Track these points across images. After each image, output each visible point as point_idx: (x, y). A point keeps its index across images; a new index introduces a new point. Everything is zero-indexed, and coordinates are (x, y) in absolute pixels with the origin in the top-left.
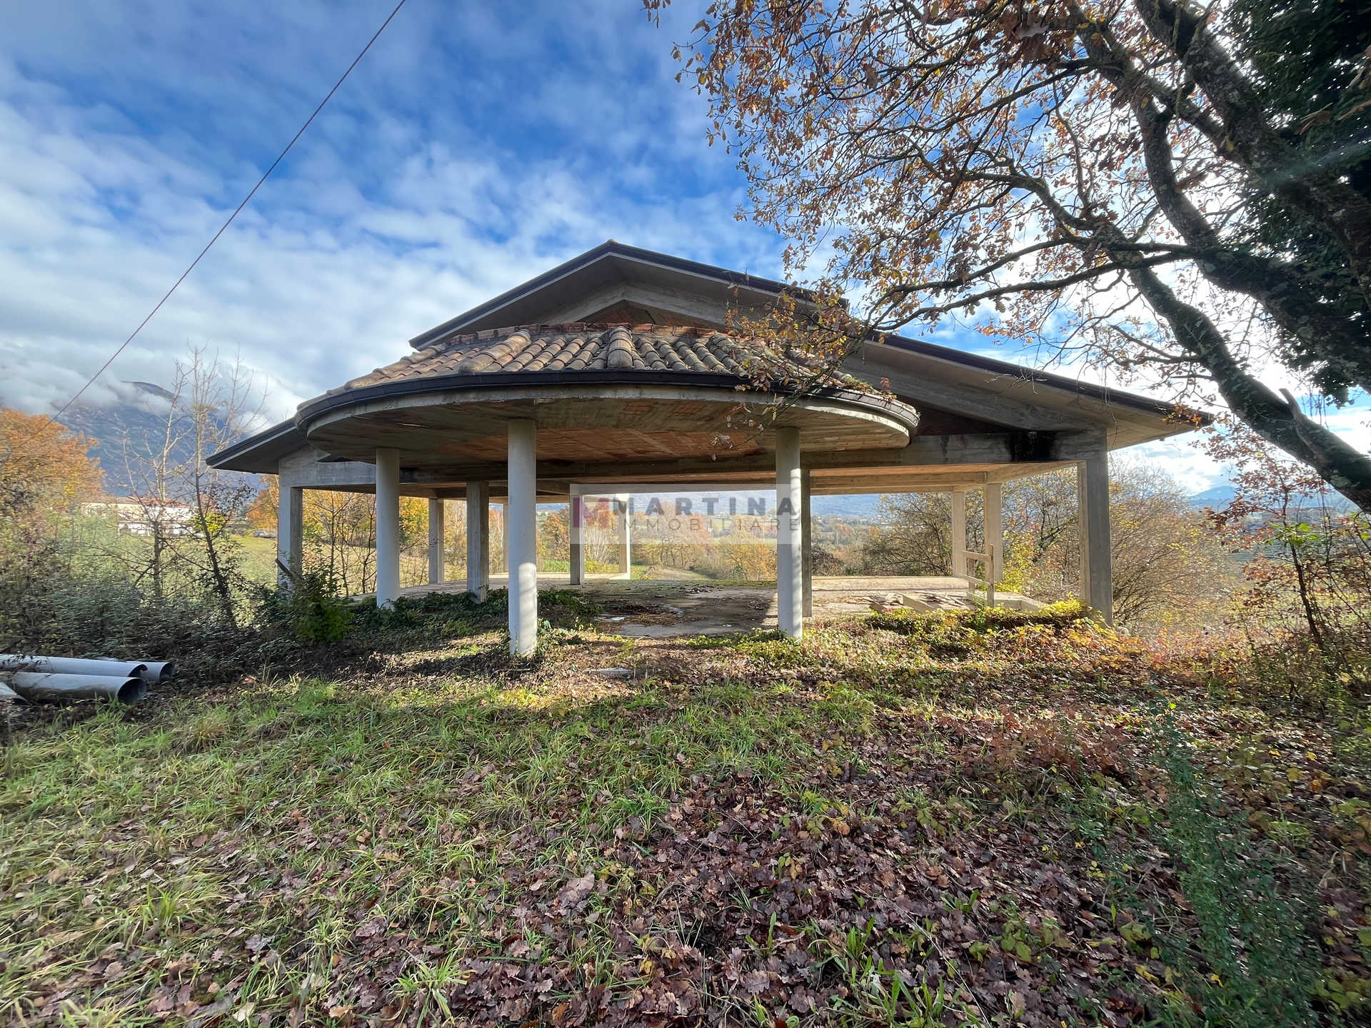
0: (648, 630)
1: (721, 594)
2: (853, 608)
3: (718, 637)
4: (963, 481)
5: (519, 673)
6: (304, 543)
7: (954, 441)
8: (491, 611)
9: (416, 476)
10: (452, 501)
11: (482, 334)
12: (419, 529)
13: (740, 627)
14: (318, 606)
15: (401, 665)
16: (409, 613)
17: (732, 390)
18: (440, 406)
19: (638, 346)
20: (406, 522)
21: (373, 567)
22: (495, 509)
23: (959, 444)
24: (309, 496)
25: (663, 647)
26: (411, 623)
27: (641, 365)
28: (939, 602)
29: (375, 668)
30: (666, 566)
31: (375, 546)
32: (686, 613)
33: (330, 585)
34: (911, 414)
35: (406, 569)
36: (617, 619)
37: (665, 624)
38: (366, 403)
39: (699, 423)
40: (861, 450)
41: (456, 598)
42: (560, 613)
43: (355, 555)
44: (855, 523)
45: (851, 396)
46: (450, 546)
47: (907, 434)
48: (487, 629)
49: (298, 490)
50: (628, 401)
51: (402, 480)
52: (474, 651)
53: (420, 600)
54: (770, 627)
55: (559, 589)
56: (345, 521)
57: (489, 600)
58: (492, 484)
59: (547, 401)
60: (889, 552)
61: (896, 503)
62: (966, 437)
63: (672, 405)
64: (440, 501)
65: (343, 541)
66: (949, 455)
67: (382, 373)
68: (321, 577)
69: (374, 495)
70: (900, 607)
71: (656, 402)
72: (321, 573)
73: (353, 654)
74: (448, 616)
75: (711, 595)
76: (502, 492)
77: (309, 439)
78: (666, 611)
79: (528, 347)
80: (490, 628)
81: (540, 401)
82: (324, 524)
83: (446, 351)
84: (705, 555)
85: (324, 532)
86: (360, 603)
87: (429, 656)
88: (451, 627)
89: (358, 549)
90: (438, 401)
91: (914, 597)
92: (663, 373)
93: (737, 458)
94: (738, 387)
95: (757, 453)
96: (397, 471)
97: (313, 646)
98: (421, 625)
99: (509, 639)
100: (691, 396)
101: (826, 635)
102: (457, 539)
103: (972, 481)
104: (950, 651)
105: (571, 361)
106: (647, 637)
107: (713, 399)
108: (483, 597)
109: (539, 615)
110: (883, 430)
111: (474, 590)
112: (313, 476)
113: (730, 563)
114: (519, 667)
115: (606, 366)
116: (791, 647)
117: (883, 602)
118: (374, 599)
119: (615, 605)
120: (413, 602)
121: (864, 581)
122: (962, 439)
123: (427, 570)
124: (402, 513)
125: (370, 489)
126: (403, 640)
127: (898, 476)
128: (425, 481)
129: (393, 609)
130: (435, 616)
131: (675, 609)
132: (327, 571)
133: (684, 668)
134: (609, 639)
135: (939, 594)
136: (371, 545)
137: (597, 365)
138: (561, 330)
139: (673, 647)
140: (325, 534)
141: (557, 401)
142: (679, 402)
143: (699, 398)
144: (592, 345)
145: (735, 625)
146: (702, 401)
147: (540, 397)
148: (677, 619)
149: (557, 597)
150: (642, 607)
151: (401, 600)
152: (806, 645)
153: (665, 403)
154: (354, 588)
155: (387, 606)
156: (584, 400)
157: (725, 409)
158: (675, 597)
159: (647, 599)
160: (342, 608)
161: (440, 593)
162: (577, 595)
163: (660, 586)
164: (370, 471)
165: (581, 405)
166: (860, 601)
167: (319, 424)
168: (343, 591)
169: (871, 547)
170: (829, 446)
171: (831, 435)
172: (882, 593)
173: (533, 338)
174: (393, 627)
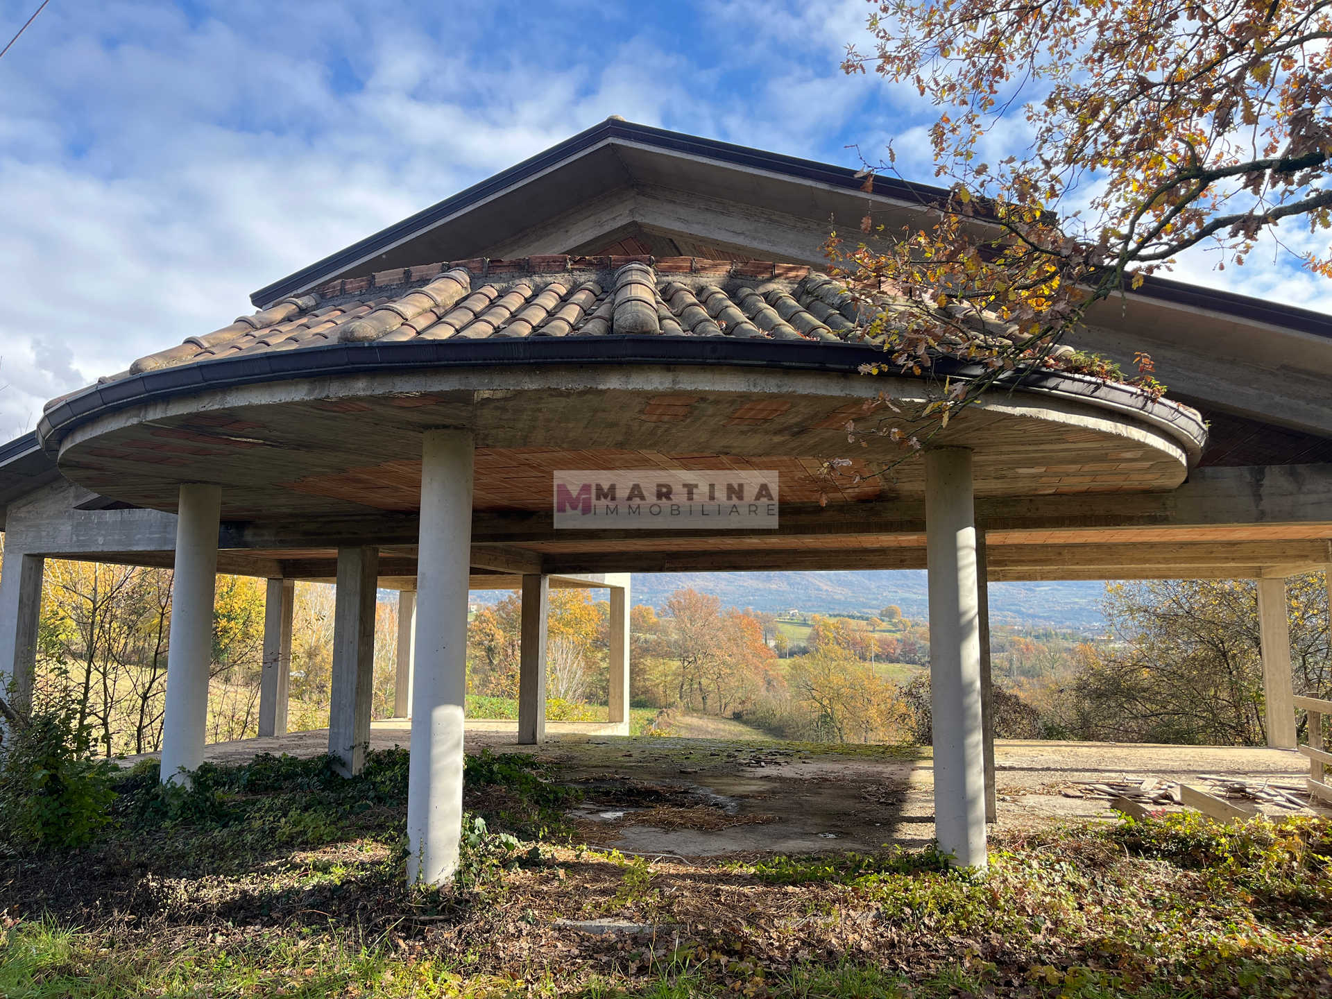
0: (671, 840)
1: (809, 770)
2: (1080, 807)
3: (811, 858)
4: (1285, 557)
5: (424, 923)
6: (38, 657)
7: (1275, 477)
8: (372, 794)
9: (248, 535)
10: (310, 583)
11: (382, 278)
12: (247, 635)
13: (854, 840)
14: (54, 778)
15: (196, 900)
16: (219, 794)
17: (849, 373)
18: (303, 403)
19: (668, 295)
20: (223, 622)
21: (158, 704)
22: (387, 598)
23: (1284, 483)
24: (54, 571)
25: (707, 879)
26: (222, 816)
27: (674, 328)
28: (1254, 799)
29: (147, 905)
30: (690, 710)
31: (165, 665)
32: (742, 808)
33: (77, 738)
34: (1191, 424)
35: (217, 709)
36: (609, 815)
37: (704, 828)
38: (166, 398)
39: (777, 439)
40: (1087, 493)
41: (307, 767)
42: (502, 801)
43: (126, 682)
44: (1047, 635)
45: (1077, 386)
46: (299, 667)
47: (1184, 461)
48: (363, 830)
49: (35, 562)
50: (648, 397)
51: (223, 542)
52: (337, 875)
53: (240, 768)
54: (913, 843)
55: (498, 752)
56: (114, 617)
57: (368, 773)
58: (385, 552)
59: (499, 395)
60: (1131, 694)
61: (1139, 600)
62: (1301, 468)
63: (732, 402)
64: (287, 582)
65: (109, 654)
66: (1266, 504)
67: (200, 346)
68: (63, 722)
69: (170, 572)
70: (1178, 809)
71: (702, 397)
72: (63, 714)
73: (110, 875)
74: (292, 801)
75: (787, 771)
76: (405, 568)
77: (61, 465)
78: (705, 801)
79: (465, 299)
80: (368, 828)
81: (487, 394)
82: (78, 623)
83: (317, 306)
84: (763, 692)
85: (77, 638)
86: (130, 773)
87: (250, 885)
88: (295, 824)
89: (134, 670)
90: (297, 394)
91: (1200, 787)
92: (715, 342)
93: (842, 507)
94: (864, 368)
95: (880, 497)
96: (216, 527)
97: (39, 853)
98: (240, 819)
99: (406, 853)
100: (769, 385)
101: (1035, 864)
102: (311, 654)
103: (1304, 557)
104: (1294, 903)
105: (545, 323)
106: (672, 857)
107: (813, 391)
108: (357, 764)
109: (466, 806)
110: (1139, 454)
111: (341, 752)
112: (64, 533)
113: (809, 709)
114: (424, 912)
115: (610, 329)
116: (966, 887)
117: (1138, 796)
118: (156, 768)
119: (605, 787)
120: (228, 772)
121: (1088, 752)
122: (1292, 474)
123: (256, 710)
124: (218, 605)
125: (163, 559)
126: (202, 849)
127: (1152, 545)
128: (264, 546)
129: (189, 786)
130: (267, 801)
131: (721, 798)
132: (75, 711)
133: (750, 924)
134: (597, 858)
135: (1252, 783)
136: (158, 661)
137: (594, 328)
138: (525, 268)
139: (727, 878)
140: (78, 640)
141: (520, 393)
142: (744, 397)
143: (784, 390)
144: (581, 296)
145: (842, 834)
146: (792, 396)
147: (485, 388)
148: (727, 818)
149: (496, 767)
150: (656, 792)
151: (206, 769)
152: (995, 884)
153: (718, 399)
154: (122, 742)
155: (179, 781)
156: (568, 394)
157: (831, 412)
158: (717, 773)
159: (665, 775)
160: (95, 783)
161: (277, 754)
162: (533, 765)
163: (689, 748)
164: (165, 527)
165: (561, 403)
166: (1089, 793)
167: (80, 438)
168: (101, 749)
169: (1094, 684)
170: (1022, 486)
171: (1033, 463)
172: (1131, 777)
173: (475, 284)
174: (187, 823)
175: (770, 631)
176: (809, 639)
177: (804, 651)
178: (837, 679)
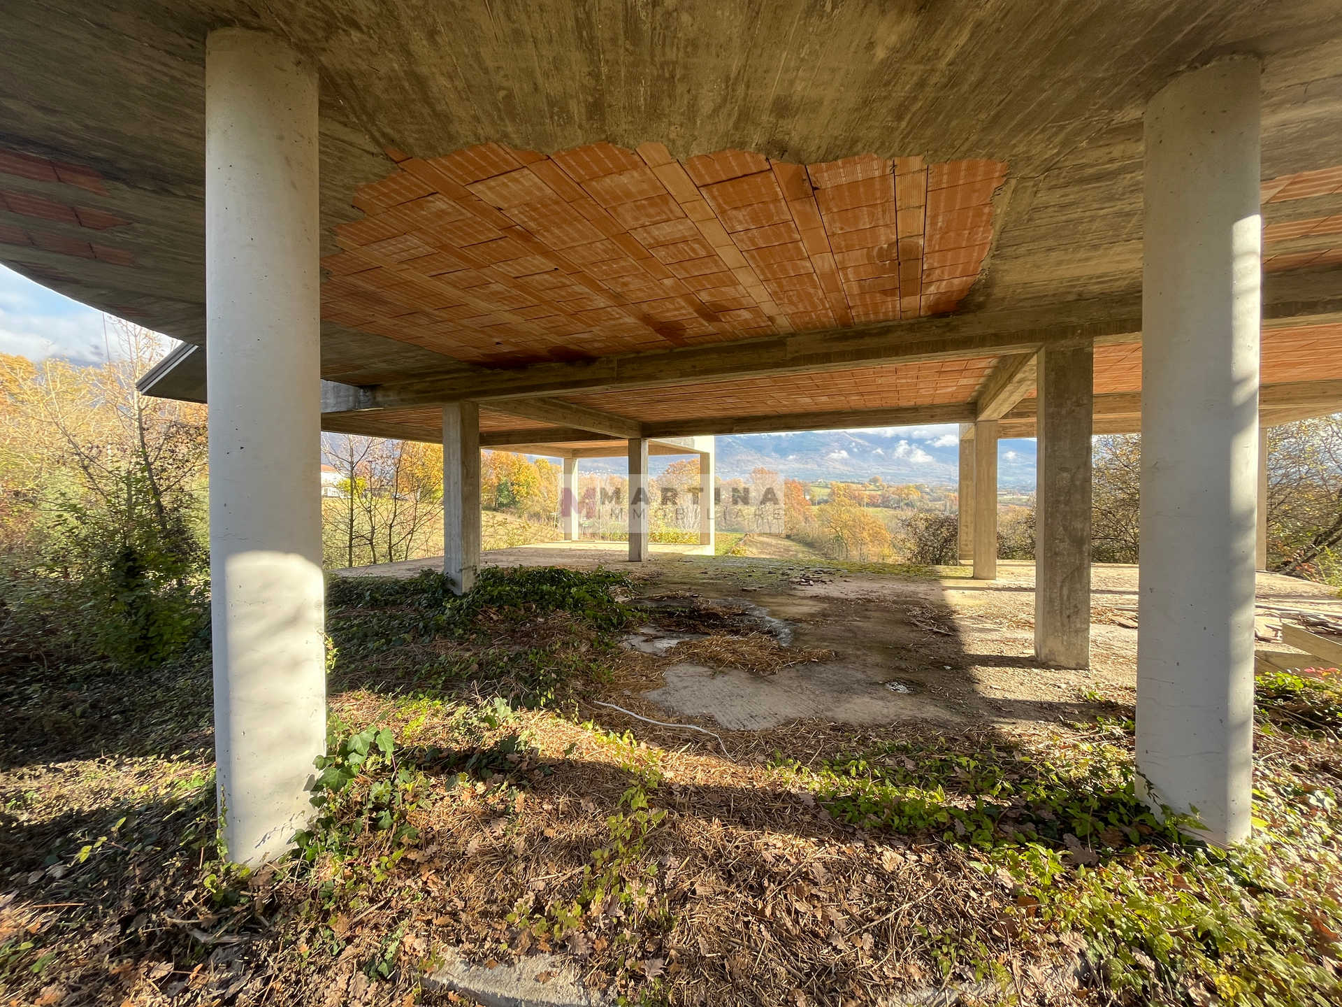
1: (852, 588)
32: (796, 635)
36: (663, 644)
57: (478, 590)
75: (833, 591)
78: (760, 627)
84: (803, 524)
108: (467, 583)
111: (453, 574)
113: (829, 533)
131: (775, 623)
145: (914, 686)
148: (781, 653)
158: (773, 593)
159: (729, 593)
163: (752, 567)
175: (807, 491)
176: (829, 495)
177: (826, 502)
178: (845, 517)
